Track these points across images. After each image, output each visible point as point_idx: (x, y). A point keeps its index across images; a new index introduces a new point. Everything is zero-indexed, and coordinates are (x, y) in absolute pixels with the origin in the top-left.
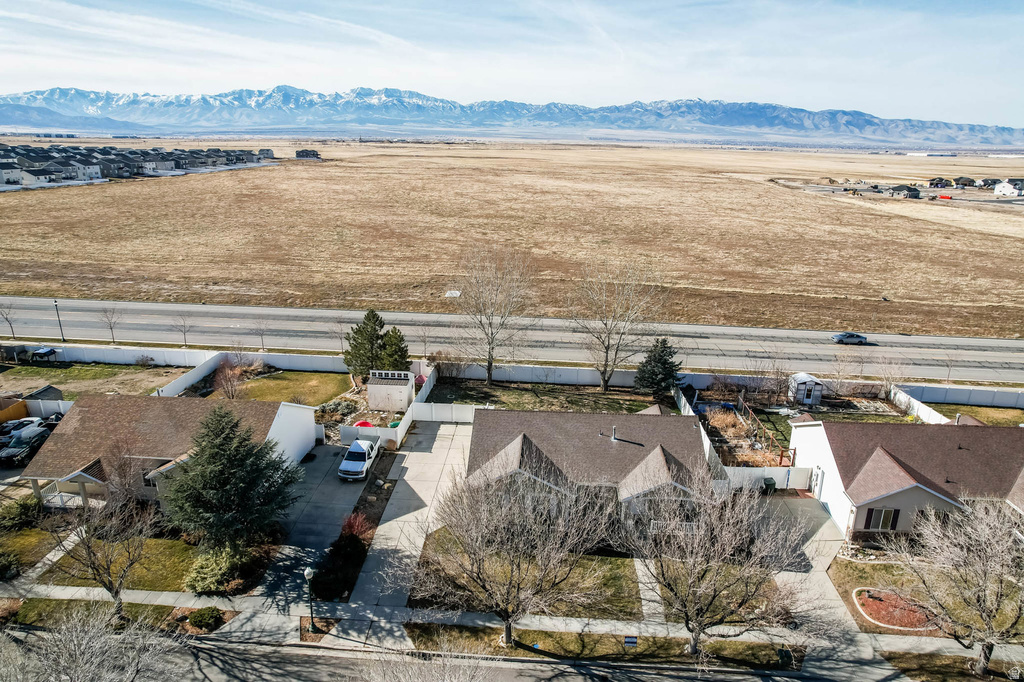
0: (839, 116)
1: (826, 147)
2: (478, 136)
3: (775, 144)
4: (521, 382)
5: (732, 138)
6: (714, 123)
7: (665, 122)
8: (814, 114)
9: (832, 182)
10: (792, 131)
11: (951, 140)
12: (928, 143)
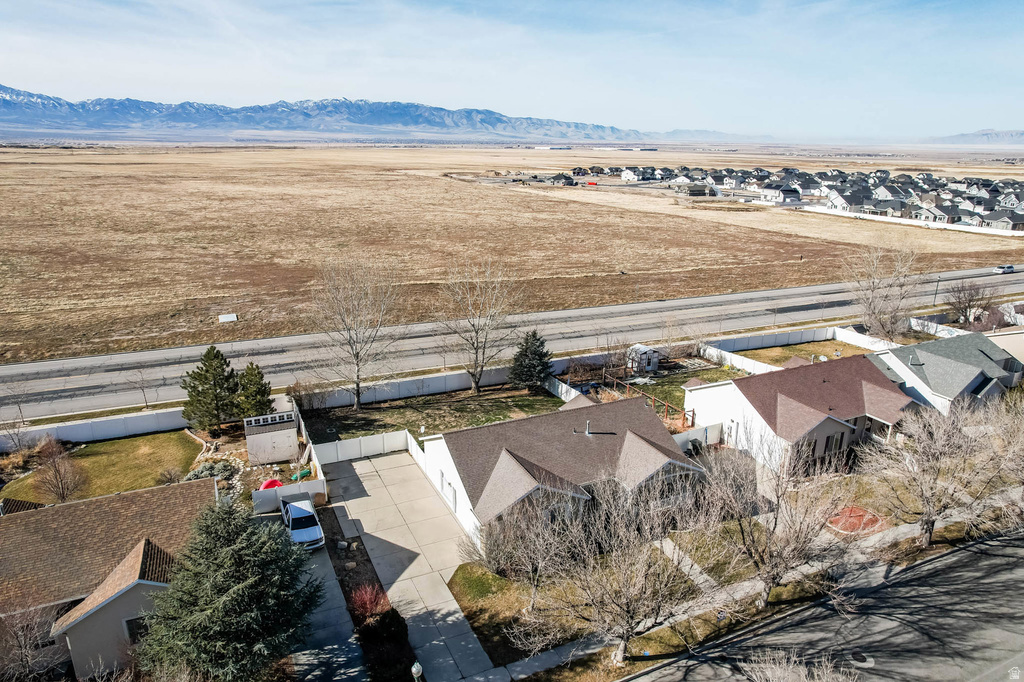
0: (474, 114)
1: (468, 142)
2: (98, 139)
3: (422, 141)
5: (382, 136)
6: (362, 122)
7: (314, 122)
8: (453, 113)
9: (497, 174)
10: (436, 129)
11: (564, 135)
12: (547, 138)
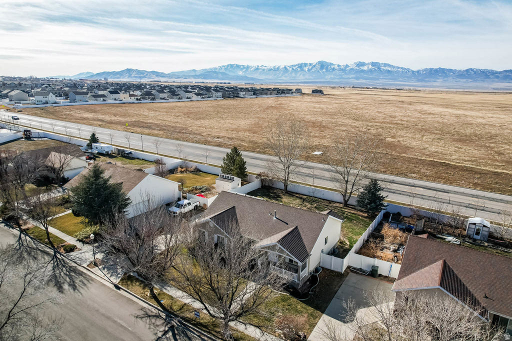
4: (302, 195)
